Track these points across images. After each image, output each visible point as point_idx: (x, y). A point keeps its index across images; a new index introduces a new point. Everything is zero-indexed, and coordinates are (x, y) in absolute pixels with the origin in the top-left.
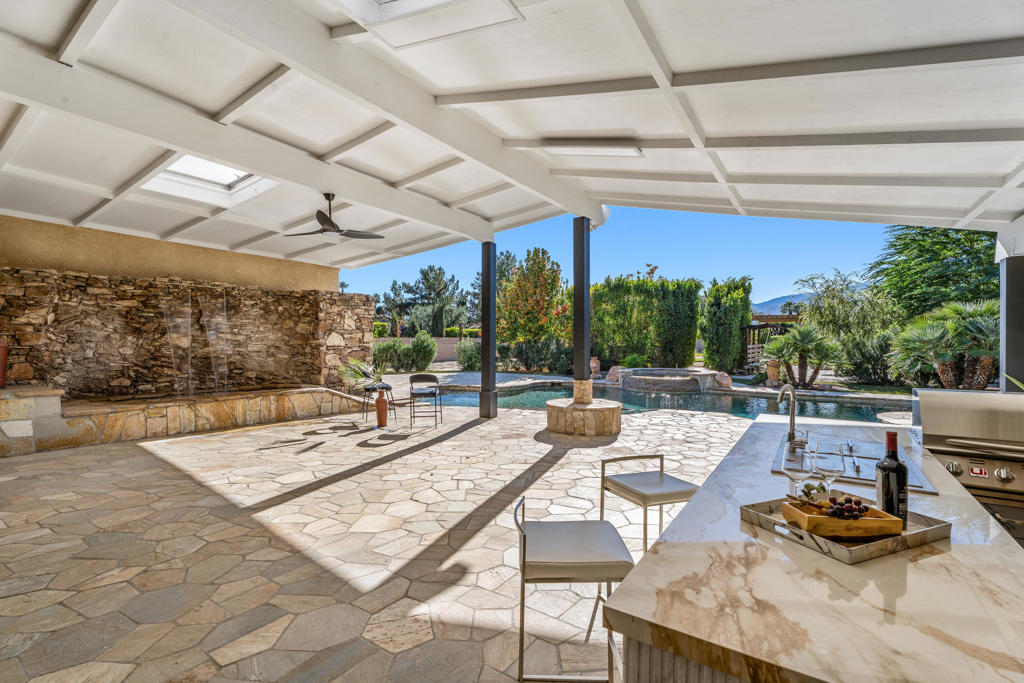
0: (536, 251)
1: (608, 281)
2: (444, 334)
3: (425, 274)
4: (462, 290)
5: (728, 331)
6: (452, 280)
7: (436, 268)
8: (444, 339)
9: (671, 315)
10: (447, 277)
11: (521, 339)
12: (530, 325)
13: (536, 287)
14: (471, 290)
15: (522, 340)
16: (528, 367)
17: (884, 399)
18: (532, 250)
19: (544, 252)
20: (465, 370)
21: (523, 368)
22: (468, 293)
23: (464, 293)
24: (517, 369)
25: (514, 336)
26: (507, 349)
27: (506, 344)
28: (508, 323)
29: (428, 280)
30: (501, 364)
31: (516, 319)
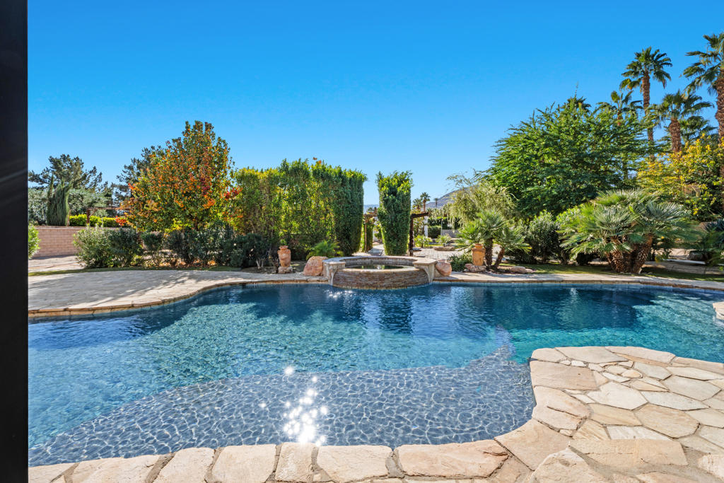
0: (198, 126)
1: (285, 164)
2: (68, 222)
3: (56, 163)
4: (107, 183)
5: (405, 218)
6: (94, 171)
7: (72, 158)
8: (67, 228)
9: (349, 203)
10: (86, 168)
11: (177, 226)
12: (192, 208)
13: (199, 162)
14: (117, 182)
15: (178, 228)
16: (189, 261)
17: (601, 281)
18: (192, 124)
19: (209, 126)
20: (91, 268)
21: (180, 261)
22: (113, 186)
23: (109, 186)
24: (174, 264)
25: (168, 224)
26: (159, 238)
27: (156, 233)
28: (158, 206)
29: (59, 170)
30: (149, 257)
31: (172, 200)
